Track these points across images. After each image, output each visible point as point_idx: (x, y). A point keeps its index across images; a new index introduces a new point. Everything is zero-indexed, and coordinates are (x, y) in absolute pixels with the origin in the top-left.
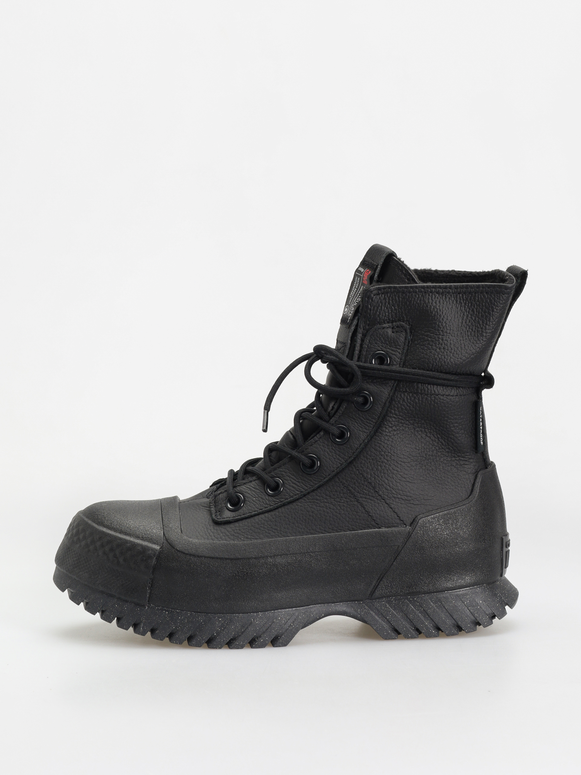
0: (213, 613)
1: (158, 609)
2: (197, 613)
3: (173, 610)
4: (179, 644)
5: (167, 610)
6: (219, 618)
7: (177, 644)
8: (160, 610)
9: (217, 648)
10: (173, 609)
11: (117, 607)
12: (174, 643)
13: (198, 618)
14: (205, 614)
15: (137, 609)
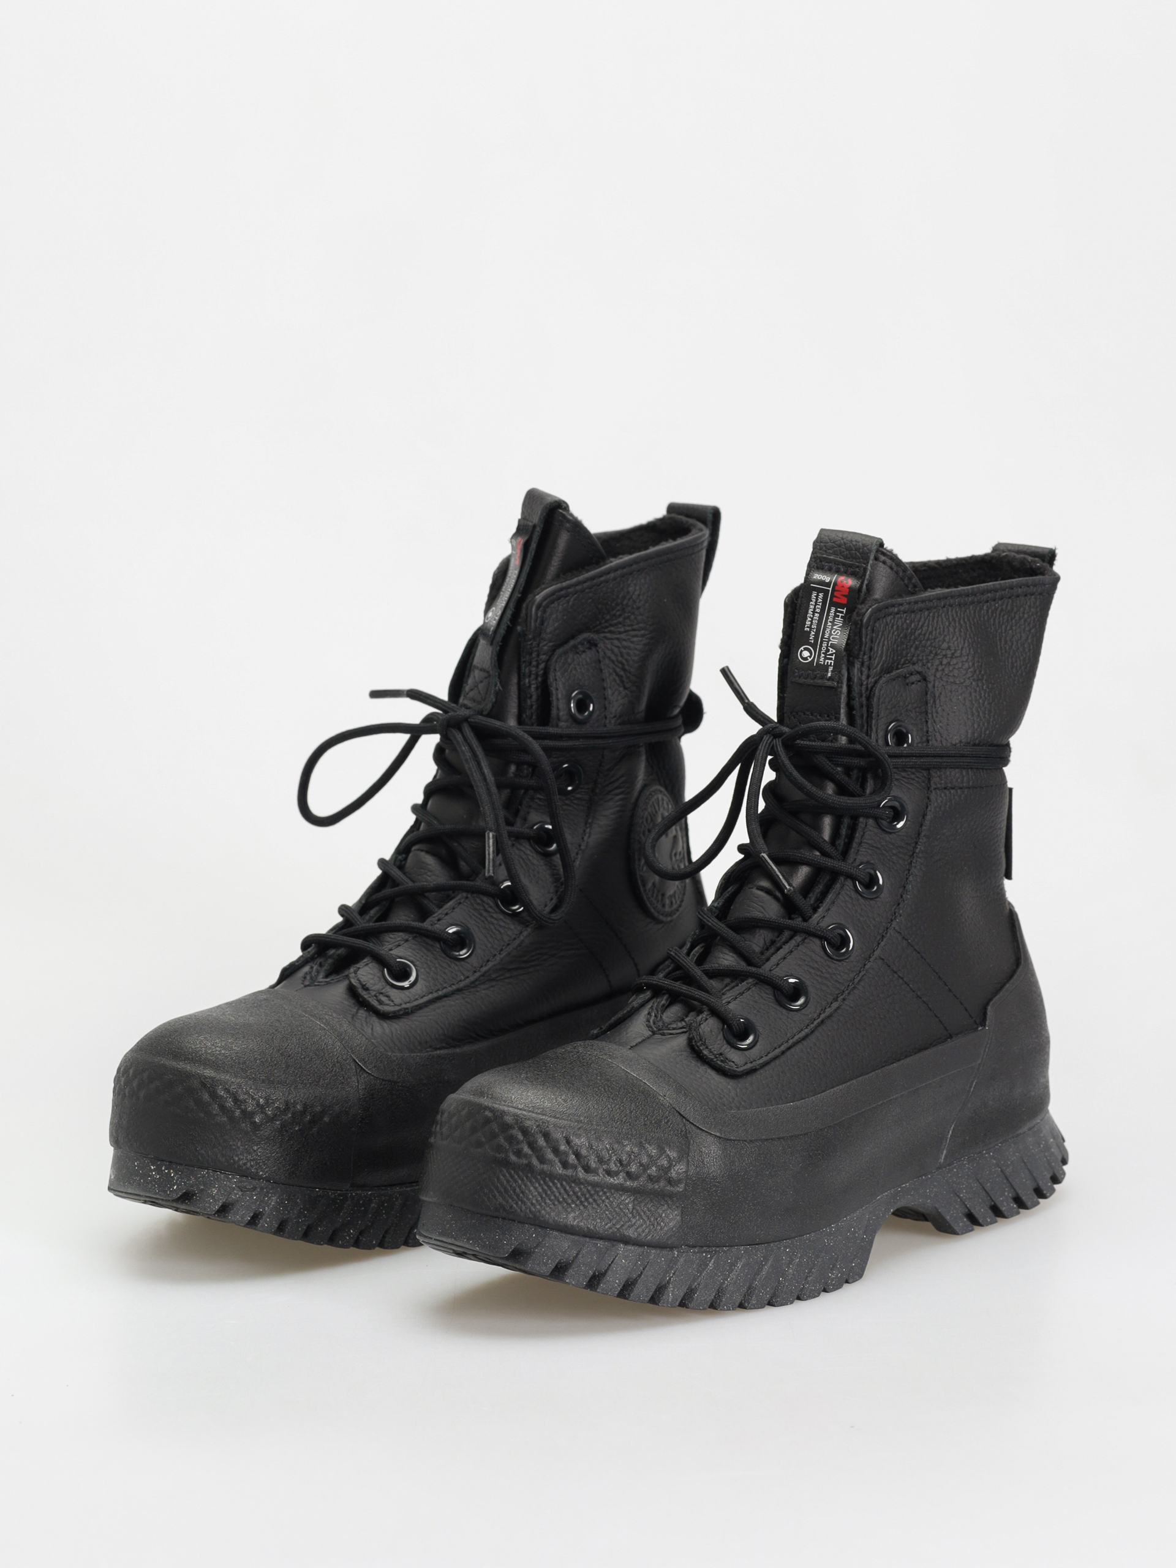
0: (776, 1242)
1: (694, 1252)
2: (753, 1246)
3: (718, 1249)
4: (733, 1309)
5: (709, 1251)
6: (786, 1247)
7: (730, 1310)
8: (697, 1253)
9: (787, 1304)
10: (718, 1247)
11: (625, 1263)
12: (724, 1310)
13: (757, 1256)
14: (766, 1245)
15: (661, 1260)
